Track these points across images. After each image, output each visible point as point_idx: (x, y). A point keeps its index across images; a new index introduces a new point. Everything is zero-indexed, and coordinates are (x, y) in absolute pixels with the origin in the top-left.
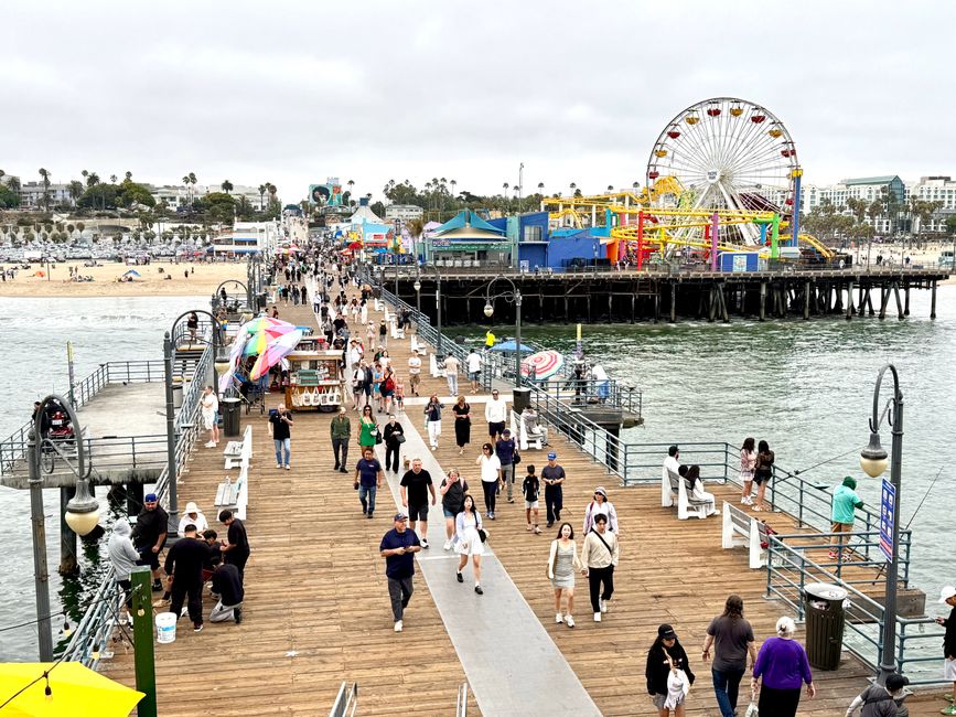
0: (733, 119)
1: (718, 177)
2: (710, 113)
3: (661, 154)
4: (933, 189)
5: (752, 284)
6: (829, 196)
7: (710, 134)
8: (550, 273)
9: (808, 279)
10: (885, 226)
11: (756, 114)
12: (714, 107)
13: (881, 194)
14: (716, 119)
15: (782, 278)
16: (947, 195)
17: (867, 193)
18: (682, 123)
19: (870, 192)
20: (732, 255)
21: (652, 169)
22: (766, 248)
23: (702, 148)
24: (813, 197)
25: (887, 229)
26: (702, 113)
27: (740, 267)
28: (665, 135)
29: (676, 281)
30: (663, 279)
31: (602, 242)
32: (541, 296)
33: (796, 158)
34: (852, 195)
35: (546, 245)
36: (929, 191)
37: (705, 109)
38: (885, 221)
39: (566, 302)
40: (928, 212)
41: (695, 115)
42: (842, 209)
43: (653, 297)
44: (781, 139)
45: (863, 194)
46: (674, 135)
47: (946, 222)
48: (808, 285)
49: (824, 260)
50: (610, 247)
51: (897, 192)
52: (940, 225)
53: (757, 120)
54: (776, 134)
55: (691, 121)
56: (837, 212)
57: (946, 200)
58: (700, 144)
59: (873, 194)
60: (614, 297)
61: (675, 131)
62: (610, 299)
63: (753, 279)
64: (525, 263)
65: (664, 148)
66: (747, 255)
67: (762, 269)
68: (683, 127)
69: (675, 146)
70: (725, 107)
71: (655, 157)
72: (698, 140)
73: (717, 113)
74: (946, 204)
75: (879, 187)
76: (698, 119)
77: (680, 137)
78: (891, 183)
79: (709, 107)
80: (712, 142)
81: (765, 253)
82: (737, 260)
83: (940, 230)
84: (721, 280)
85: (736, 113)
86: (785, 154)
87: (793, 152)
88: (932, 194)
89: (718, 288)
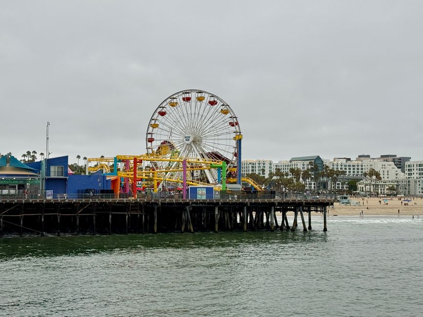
0: (199, 103)
1: (191, 140)
2: (184, 99)
3: (155, 126)
4: (339, 164)
5: (209, 206)
6: (280, 168)
7: (185, 113)
8: (65, 197)
9: (246, 204)
10: (313, 186)
11: (212, 99)
12: (187, 96)
13: (310, 167)
14: (188, 104)
15: (228, 203)
16: (348, 168)
17: (302, 166)
18: (167, 106)
19: (304, 165)
20: (197, 188)
21: (149, 136)
22: (219, 185)
23: (181, 122)
24: (270, 167)
25: (314, 187)
26: (179, 100)
27: (202, 196)
28: (157, 114)
29: (157, 204)
30: (148, 203)
31: (107, 179)
32: (59, 215)
33: (239, 127)
34: (293, 167)
35: (66, 179)
36: (337, 165)
37: (181, 98)
38: (313, 183)
39: (78, 219)
40: (335, 176)
41: (175, 101)
42: (287, 174)
43: (141, 216)
44: (229, 115)
45: (300, 166)
46: (163, 114)
47: (348, 184)
48: (245, 208)
49: (256, 191)
50: (114, 182)
51: (318, 165)
52: (345, 186)
53: (213, 103)
54: (225, 112)
55: (173, 105)
56: (285, 177)
57: (348, 170)
58: (179, 119)
59: (305, 166)
60: (113, 215)
61: (163, 111)
62: (110, 216)
63: (209, 203)
64: (50, 192)
65: (157, 123)
66: (207, 188)
67: (216, 197)
68: (168, 109)
69: (163, 121)
70: (193, 96)
71: (151, 128)
72: (178, 117)
73: (188, 99)
74: (348, 173)
75: (308, 162)
76: (177, 103)
77: (166, 116)
78: (315, 160)
79: (183, 96)
80: (186, 118)
81: (218, 187)
82: (199, 191)
83: (345, 189)
84: (187, 204)
85: (200, 99)
86: (232, 124)
87: (237, 124)
88: (339, 167)
89: (186, 210)
